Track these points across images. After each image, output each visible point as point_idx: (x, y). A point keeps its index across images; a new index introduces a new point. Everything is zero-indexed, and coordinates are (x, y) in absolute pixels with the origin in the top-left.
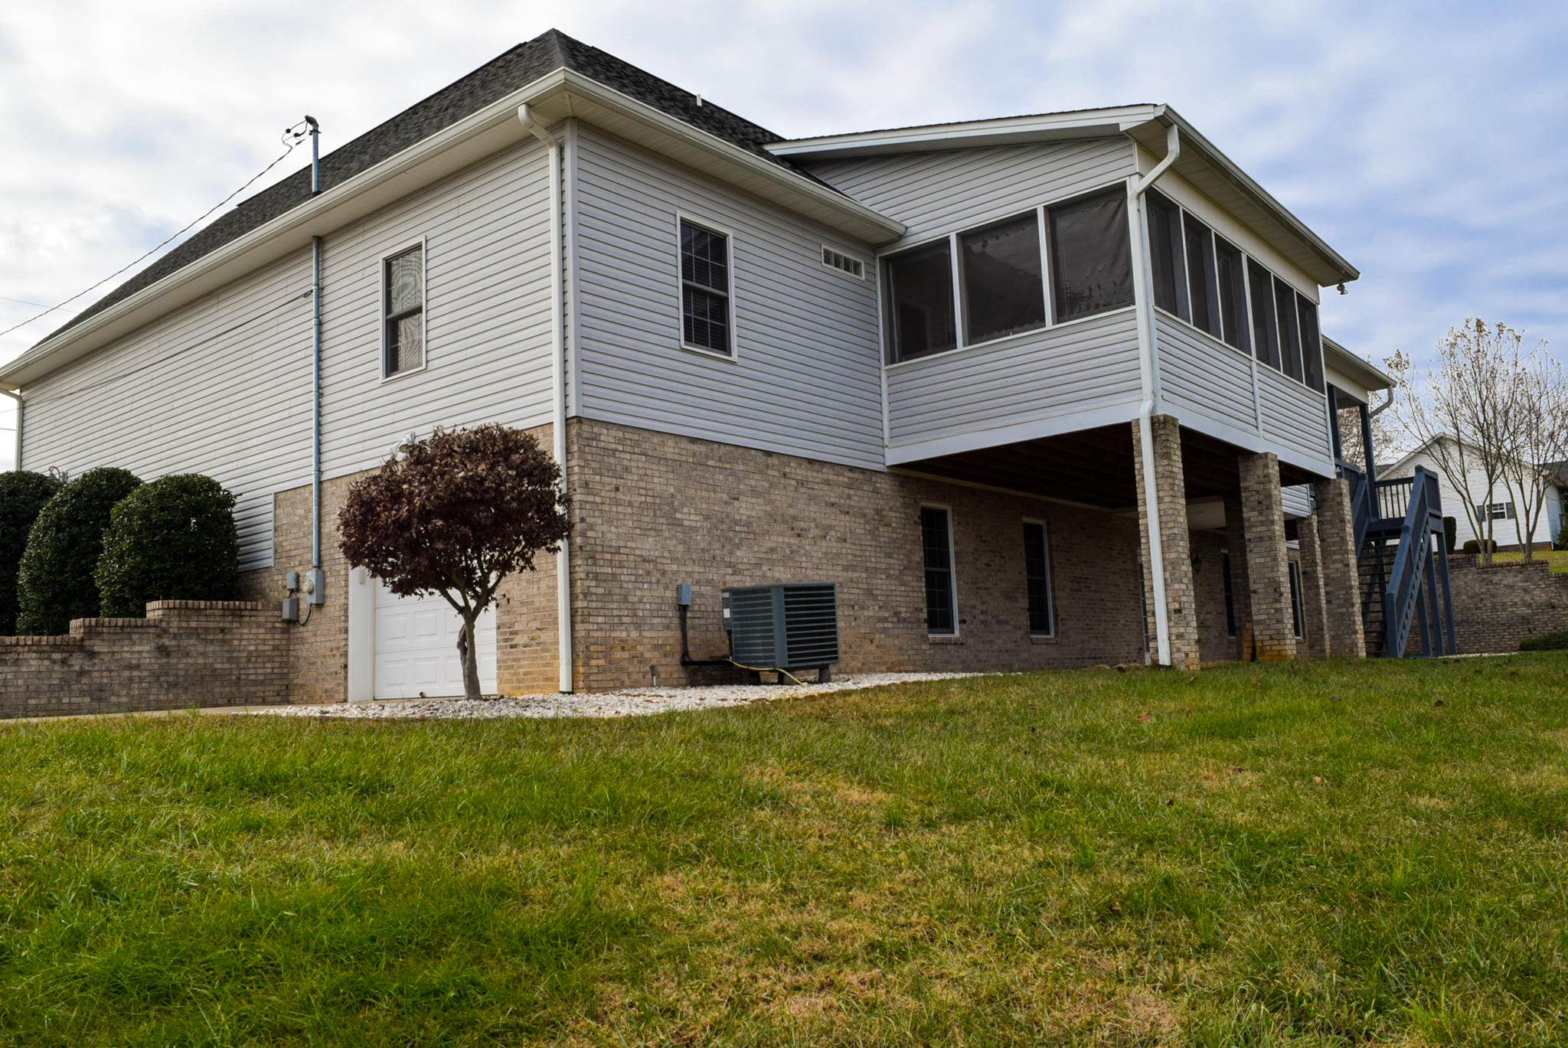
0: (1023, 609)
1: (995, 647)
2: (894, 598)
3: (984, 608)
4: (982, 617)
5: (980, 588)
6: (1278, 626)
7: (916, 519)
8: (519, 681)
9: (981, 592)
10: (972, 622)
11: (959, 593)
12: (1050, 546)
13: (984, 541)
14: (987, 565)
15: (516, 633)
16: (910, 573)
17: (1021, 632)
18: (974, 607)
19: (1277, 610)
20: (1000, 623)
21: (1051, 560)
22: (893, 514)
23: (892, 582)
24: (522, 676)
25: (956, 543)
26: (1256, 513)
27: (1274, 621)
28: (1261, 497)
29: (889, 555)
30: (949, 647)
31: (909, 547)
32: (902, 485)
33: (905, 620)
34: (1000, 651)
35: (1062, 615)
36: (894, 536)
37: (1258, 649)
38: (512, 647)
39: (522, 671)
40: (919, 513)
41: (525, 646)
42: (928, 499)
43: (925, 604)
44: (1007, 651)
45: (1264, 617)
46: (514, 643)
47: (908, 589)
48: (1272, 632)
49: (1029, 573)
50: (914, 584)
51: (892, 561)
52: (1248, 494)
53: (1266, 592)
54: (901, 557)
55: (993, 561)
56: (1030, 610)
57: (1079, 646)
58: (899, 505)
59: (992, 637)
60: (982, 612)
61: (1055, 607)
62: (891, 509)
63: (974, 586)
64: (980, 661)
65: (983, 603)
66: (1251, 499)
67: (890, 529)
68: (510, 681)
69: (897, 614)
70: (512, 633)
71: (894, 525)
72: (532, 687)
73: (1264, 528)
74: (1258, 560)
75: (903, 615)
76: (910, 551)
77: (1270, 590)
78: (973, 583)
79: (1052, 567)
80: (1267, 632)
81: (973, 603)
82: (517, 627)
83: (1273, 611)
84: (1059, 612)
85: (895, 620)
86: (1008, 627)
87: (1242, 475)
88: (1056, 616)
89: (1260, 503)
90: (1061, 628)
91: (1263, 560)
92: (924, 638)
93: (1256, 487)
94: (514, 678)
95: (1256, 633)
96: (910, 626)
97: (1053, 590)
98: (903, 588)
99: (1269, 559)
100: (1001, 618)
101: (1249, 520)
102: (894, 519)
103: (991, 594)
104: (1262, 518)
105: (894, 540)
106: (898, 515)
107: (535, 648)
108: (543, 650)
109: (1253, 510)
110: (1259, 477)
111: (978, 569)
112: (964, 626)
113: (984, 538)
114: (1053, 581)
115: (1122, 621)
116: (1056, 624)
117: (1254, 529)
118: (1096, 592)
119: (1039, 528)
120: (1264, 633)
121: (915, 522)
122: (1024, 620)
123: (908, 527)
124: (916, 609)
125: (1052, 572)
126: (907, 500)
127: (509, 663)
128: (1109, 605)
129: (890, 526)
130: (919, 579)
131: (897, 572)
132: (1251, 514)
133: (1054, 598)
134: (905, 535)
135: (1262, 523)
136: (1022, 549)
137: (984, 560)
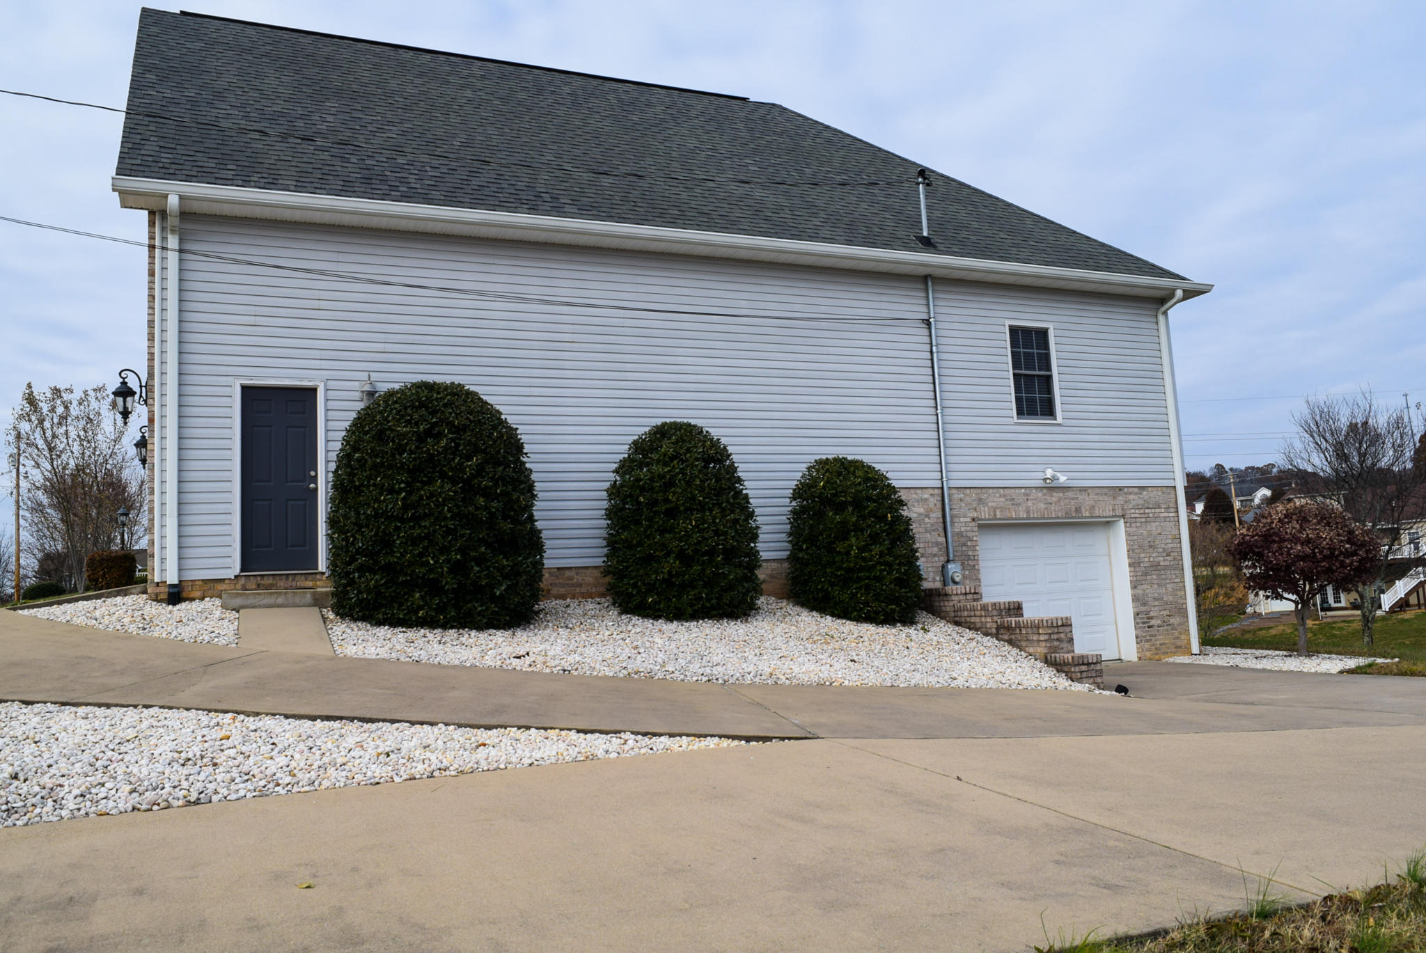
8: (1156, 649)
15: (1152, 618)
24: (1158, 646)
38: (1149, 627)
39: (1158, 642)
41: (1159, 627)
46: (1151, 624)
68: (1149, 650)
70: (1148, 618)
72: (1167, 653)
82: (1152, 614)
94: (1153, 647)
107: (1166, 628)
108: (1172, 629)
127: (1148, 638)
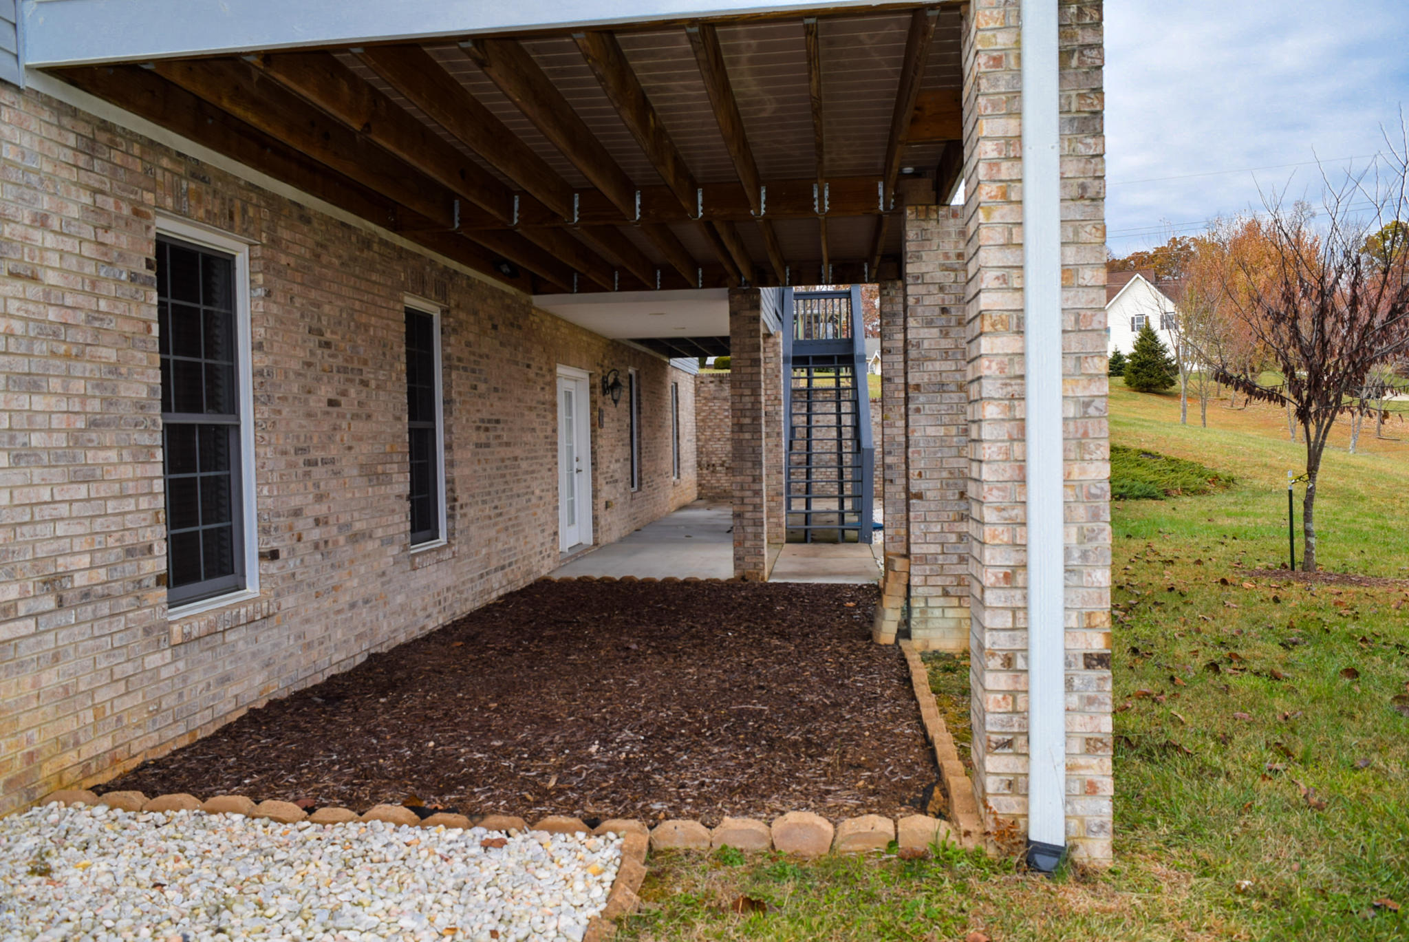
0: (399, 496)
1: (345, 599)
2: (45, 530)
3: (321, 509)
4: (316, 534)
5: (311, 463)
6: (960, 569)
7: (142, 270)
9: (318, 472)
10: (292, 552)
11: (262, 480)
12: (447, 358)
13: (327, 345)
14: (332, 403)
16: (109, 437)
17: (395, 550)
18: (297, 513)
19: (961, 537)
20: (355, 538)
21: (448, 386)
22: (50, 240)
23: (37, 474)
25: (257, 347)
26: (935, 332)
27: (955, 559)
28: (949, 300)
29: (31, 384)
30: (231, 637)
31: (110, 354)
32: (90, 148)
33: (86, 595)
34: (353, 606)
35: (463, 498)
36: (53, 315)
37: (916, 614)
40: (151, 252)
42: (179, 213)
43: (161, 531)
44: (366, 602)
45: (935, 549)
47: (104, 490)
48: (948, 581)
49: (412, 417)
50: (127, 472)
51: (39, 403)
52: (921, 290)
53: (943, 498)
54: (78, 386)
55: (344, 393)
56: (410, 498)
57: (484, 551)
58: (74, 211)
59: (338, 576)
60: (317, 522)
61: (450, 481)
62: (41, 221)
63: (301, 460)
64: (309, 646)
65: (319, 498)
66: (927, 301)
67: (33, 291)
69: (52, 583)
71: (52, 278)
73: (950, 365)
74: (931, 431)
75: (80, 580)
76: (114, 370)
77: (952, 495)
78: (298, 451)
79: (448, 402)
80: (939, 581)
81: (296, 502)
83: (953, 538)
84: (458, 493)
85: (49, 602)
86: (371, 546)
87: (910, 247)
88: (452, 500)
89: (944, 310)
90: (459, 524)
91: (942, 431)
92: (156, 634)
93: (939, 276)
95: (915, 581)
96: (105, 608)
97: (448, 447)
98: (82, 491)
99: (954, 430)
100: (358, 526)
101: (918, 345)
102: (54, 260)
103: (336, 473)
104: (946, 344)
105: (54, 332)
106: (69, 245)
109: (929, 323)
110: (946, 256)
111: (309, 415)
112: (273, 567)
113: (328, 336)
114: (448, 430)
115: (537, 492)
116: (451, 517)
117: (929, 366)
118: (508, 444)
119: (426, 320)
120: (931, 581)
121: (133, 278)
122: (401, 522)
123: (110, 288)
124: (130, 552)
125: (448, 412)
126: (109, 203)
128: (524, 465)
129: (34, 278)
130: (141, 455)
131: (60, 440)
132: (925, 333)
133: (450, 464)
134: (95, 316)
135: (946, 355)
136: (402, 366)
137: (326, 391)
